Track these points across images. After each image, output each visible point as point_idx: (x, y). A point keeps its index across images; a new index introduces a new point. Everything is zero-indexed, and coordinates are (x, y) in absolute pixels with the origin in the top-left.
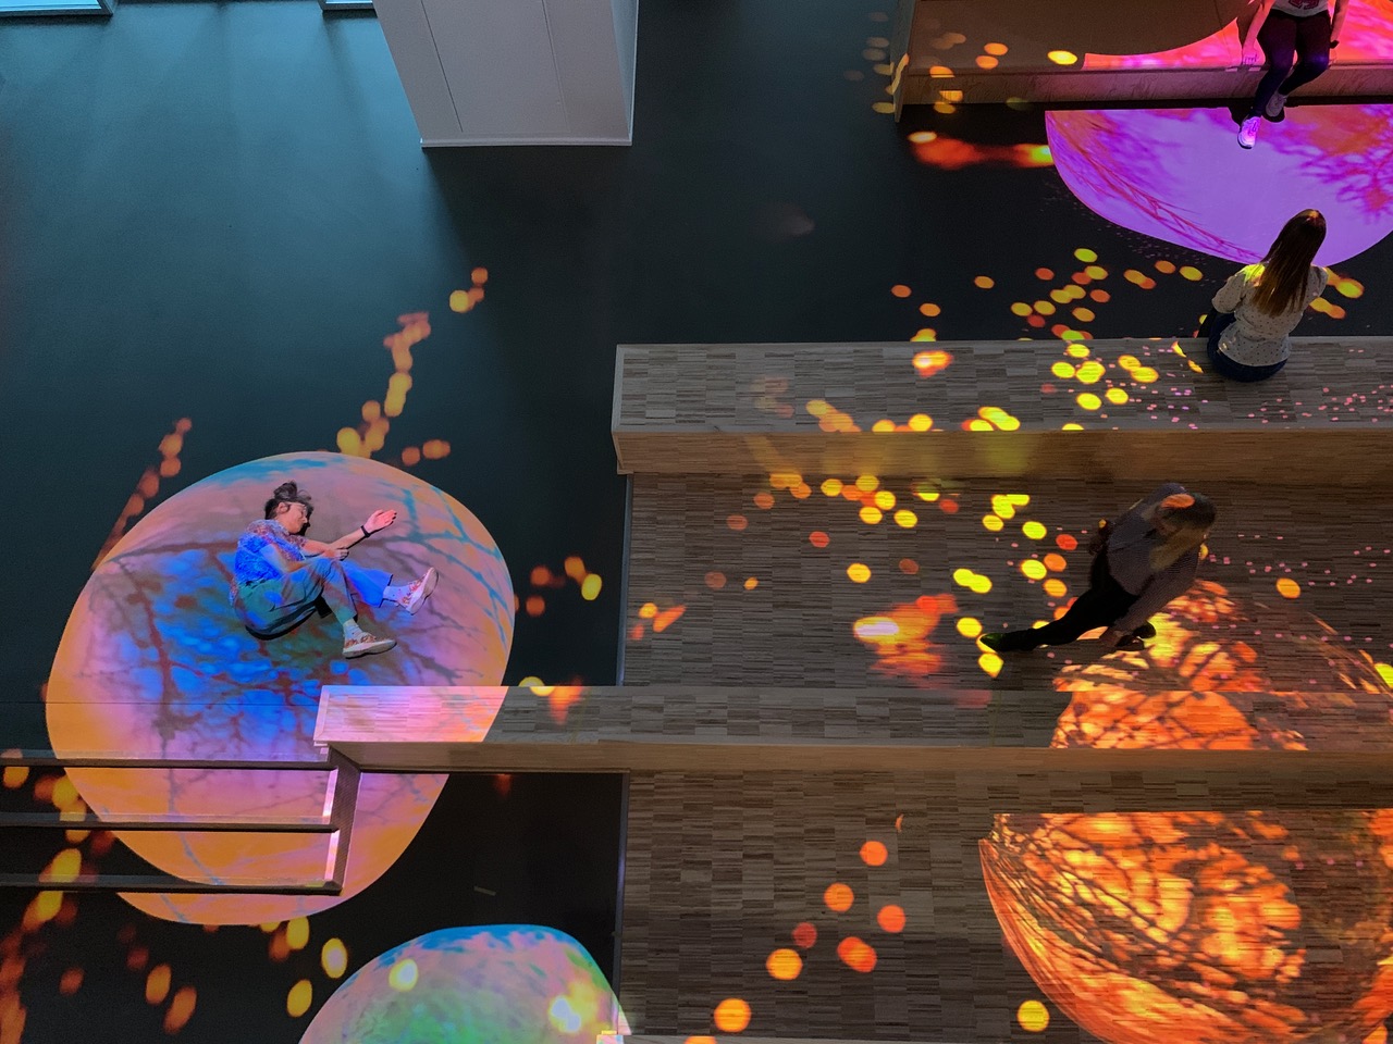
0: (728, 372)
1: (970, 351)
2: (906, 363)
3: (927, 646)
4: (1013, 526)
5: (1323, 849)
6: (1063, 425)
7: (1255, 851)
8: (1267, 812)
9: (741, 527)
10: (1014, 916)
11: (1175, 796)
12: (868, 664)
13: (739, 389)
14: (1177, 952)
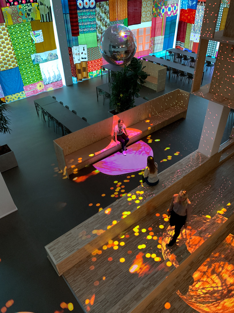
0: (72, 237)
1: (113, 205)
2: (104, 214)
3: (145, 265)
4: (140, 232)
5: (225, 251)
6: (137, 208)
7: (218, 260)
8: (214, 252)
9: (93, 268)
10: (198, 307)
11: (200, 261)
12: (138, 277)
13: (77, 238)
14: (225, 289)
